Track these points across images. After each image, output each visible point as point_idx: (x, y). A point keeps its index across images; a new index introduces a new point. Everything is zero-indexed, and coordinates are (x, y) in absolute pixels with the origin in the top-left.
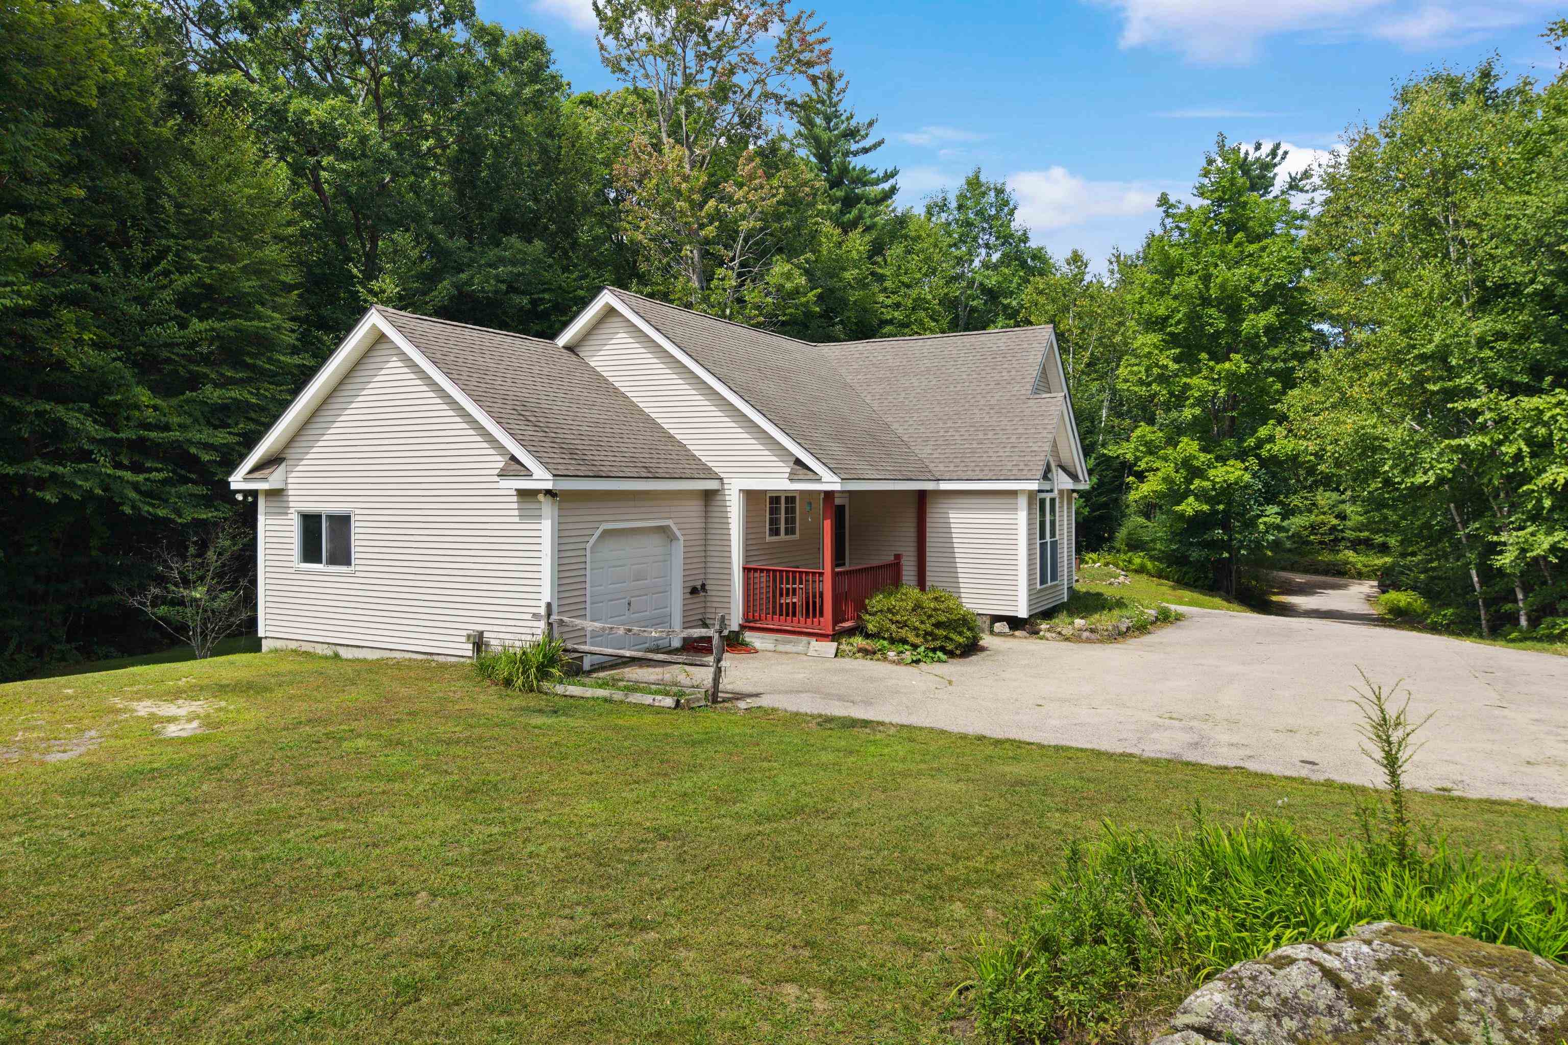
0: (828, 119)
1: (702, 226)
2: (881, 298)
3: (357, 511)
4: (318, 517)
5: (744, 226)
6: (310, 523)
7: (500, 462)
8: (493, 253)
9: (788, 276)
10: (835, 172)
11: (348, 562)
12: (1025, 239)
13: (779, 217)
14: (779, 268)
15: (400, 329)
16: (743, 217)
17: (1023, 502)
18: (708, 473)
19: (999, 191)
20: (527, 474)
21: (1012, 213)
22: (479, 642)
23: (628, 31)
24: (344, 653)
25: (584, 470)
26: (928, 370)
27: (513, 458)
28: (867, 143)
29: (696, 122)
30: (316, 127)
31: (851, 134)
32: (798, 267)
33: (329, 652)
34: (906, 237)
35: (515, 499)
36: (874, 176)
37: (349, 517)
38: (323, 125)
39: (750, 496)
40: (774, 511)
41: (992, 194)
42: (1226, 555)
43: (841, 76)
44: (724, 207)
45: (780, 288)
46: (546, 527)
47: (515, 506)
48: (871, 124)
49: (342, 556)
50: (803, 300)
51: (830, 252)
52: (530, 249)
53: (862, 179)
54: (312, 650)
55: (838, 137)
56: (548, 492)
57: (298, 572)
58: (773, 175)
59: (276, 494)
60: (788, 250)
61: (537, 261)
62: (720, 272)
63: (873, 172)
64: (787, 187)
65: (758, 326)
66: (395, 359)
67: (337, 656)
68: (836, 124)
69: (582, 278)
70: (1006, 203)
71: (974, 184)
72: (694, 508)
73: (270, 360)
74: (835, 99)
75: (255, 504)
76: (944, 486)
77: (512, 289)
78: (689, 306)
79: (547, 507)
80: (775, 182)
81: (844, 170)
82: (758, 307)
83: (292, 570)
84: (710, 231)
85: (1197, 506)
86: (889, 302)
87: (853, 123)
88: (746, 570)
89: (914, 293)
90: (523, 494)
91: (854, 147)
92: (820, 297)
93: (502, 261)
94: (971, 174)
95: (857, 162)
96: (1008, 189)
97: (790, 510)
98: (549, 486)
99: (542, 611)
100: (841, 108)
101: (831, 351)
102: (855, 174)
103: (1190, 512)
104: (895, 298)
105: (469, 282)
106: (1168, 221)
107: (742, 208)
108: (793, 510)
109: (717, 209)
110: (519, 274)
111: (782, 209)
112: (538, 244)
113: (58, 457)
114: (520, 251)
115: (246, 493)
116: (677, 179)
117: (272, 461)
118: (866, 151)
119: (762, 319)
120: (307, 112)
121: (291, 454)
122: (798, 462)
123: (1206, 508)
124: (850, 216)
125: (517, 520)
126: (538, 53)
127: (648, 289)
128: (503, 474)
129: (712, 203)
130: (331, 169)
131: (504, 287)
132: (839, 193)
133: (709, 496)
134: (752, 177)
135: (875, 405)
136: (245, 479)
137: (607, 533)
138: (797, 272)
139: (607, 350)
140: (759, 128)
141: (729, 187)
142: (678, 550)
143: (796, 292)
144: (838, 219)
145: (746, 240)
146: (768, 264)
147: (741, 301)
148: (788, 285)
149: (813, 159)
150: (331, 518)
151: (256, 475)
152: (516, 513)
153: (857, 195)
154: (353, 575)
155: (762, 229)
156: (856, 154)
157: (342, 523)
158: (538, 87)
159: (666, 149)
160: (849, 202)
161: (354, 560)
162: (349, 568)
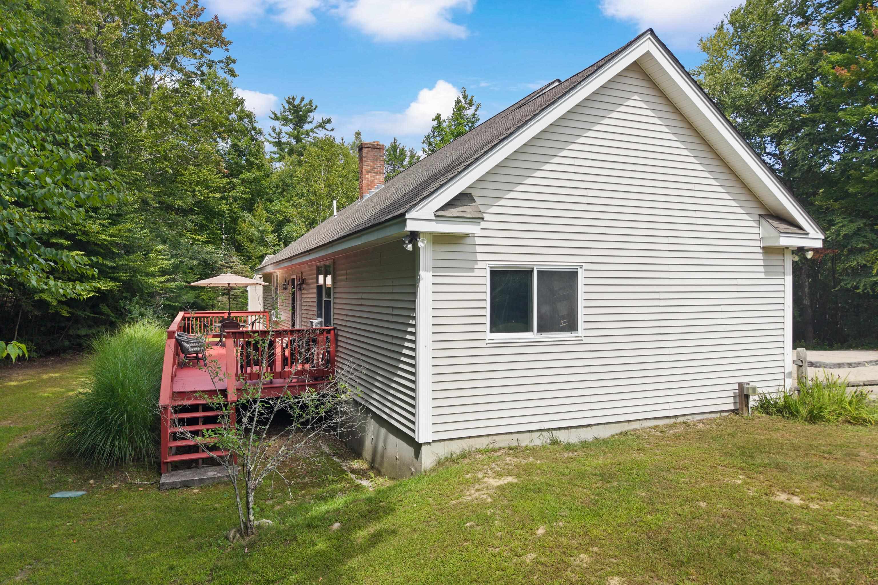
3: (586, 266)
7: (747, 220)
11: (572, 327)
20: (801, 232)
24: (562, 437)
33: (546, 438)
35: (761, 256)
37: (576, 273)
46: (788, 282)
47: (761, 263)
49: (562, 320)
54: (514, 444)
57: (492, 345)
59: (452, 242)
66: (636, 97)
67: (555, 442)
79: (789, 264)
83: (482, 344)
90: (769, 252)
98: (818, 244)
125: (762, 275)
150: (545, 274)
151: (453, 212)
152: (762, 269)
154: (578, 342)
157: (563, 279)
161: (581, 325)
162: (574, 334)
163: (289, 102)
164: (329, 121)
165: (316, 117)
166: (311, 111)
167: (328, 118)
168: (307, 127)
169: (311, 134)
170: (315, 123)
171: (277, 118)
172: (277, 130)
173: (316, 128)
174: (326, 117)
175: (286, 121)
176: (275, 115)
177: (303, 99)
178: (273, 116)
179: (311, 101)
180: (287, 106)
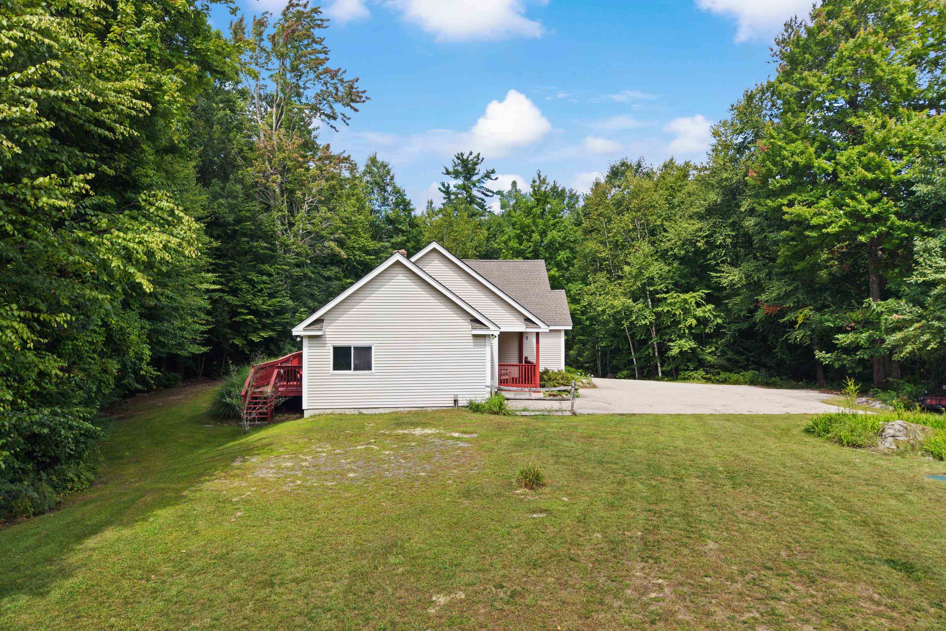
4: (348, 348)
6: (342, 352)
7: (464, 323)
11: (369, 368)
20: (486, 328)
24: (364, 411)
27: (477, 321)
33: (355, 412)
35: (471, 338)
46: (488, 350)
47: (472, 341)
49: (365, 366)
54: (343, 413)
57: (331, 374)
59: (318, 338)
67: (360, 413)
75: (303, 343)
79: (489, 341)
83: (328, 374)
90: (478, 336)
115: (299, 336)
117: (321, 321)
121: (331, 318)
125: (472, 347)
136: (304, 330)
150: (356, 348)
151: (312, 328)
152: (472, 344)
154: (372, 374)
157: (365, 351)
161: (373, 368)
162: (370, 372)
163: (458, 158)
164: (493, 172)
165: (481, 169)
166: (477, 164)
167: (491, 169)
168: (475, 178)
169: (477, 184)
170: (481, 174)
171: (448, 173)
172: (446, 185)
173: (482, 178)
174: (490, 169)
175: (456, 175)
176: (447, 170)
177: (471, 153)
178: (445, 172)
179: (479, 154)
180: (457, 161)
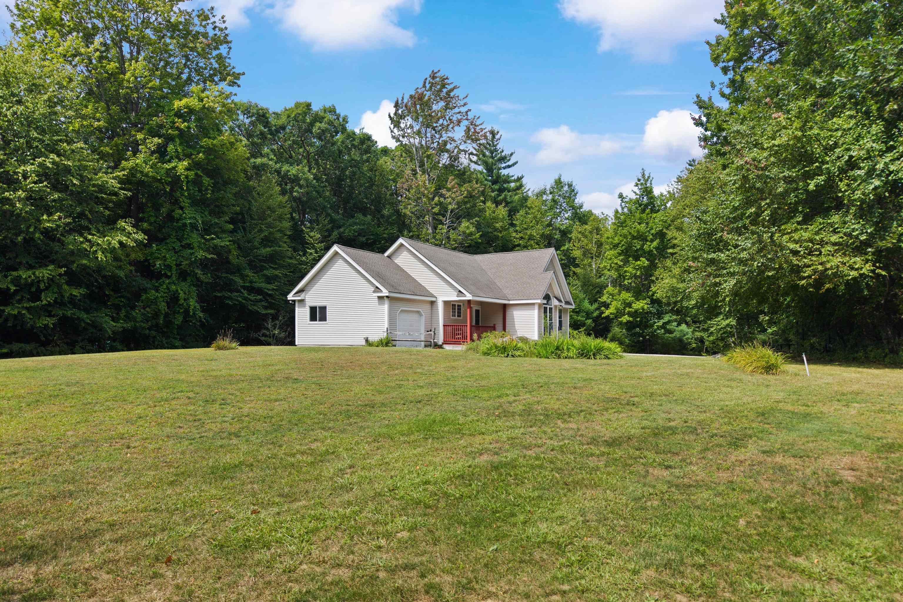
0: (492, 153)
1: (433, 208)
2: (514, 234)
3: (329, 306)
4: (316, 308)
5: (450, 207)
6: (313, 310)
7: (373, 289)
8: (351, 221)
9: (468, 228)
10: (495, 177)
12: (581, 207)
13: (465, 203)
14: (465, 224)
15: (343, 251)
16: (450, 203)
17: (536, 307)
18: (433, 296)
19: (570, 186)
20: (381, 291)
21: (575, 195)
22: (367, 340)
23: (402, 125)
25: (396, 291)
26: (511, 264)
27: (377, 287)
28: (510, 163)
29: (431, 164)
30: (292, 177)
31: (503, 159)
32: (472, 223)
34: (526, 206)
35: (377, 299)
36: (513, 178)
37: (326, 307)
38: (294, 176)
39: (446, 303)
40: (454, 309)
41: (567, 187)
42: (641, 339)
43: (498, 132)
44: (442, 199)
45: (464, 233)
46: (386, 307)
47: (377, 301)
48: (512, 154)
49: (323, 318)
50: (474, 237)
51: (490, 215)
52: (366, 219)
53: (507, 180)
55: (496, 161)
56: (387, 297)
57: (309, 324)
58: (462, 186)
59: (302, 301)
60: (469, 216)
61: (369, 224)
62: (440, 226)
63: (513, 176)
64: (468, 191)
65: (454, 249)
66: (341, 260)
68: (496, 155)
69: (385, 230)
70: (574, 190)
71: (559, 183)
72: (428, 306)
73: (284, 261)
74: (495, 143)
75: (295, 304)
76: (511, 302)
77: (359, 235)
78: (427, 241)
79: (387, 301)
80: (463, 189)
81: (499, 176)
82: (455, 241)
83: (307, 324)
84: (436, 210)
85: (628, 319)
86: (518, 236)
87: (503, 154)
88: (444, 326)
89: (529, 232)
90: (380, 298)
91: (503, 165)
92: (481, 236)
93: (356, 224)
94: (557, 178)
95: (504, 172)
96: (574, 185)
97: (459, 309)
98: (387, 295)
99: (385, 330)
100: (498, 147)
101: (479, 258)
102: (504, 178)
103: (625, 321)
104: (520, 235)
105: (343, 233)
106: (623, 204)
107: (449, 200)
108: (460, 309)
109: (439, 201)
110: (363, 229)
111: (466, 200)
112: (369, 217)
113: (231, 291)
114: (362, 220)
115: (292, 301)
116: (423, 189)
117: (301, 291)
118: (509, 167)
119: (456, 245)
120: (288, 171)
121: (306, 289)
122: (460, 291)
123: (631, 319)
124: (501, 198)
125: (378, 305)
126: (369, 142)
127: (411, 234)
128: (374, 292)
129: (437, 199)
130: (297, 191)
131: (356, 234)
132: (496, 187)
133: (433, 303)
134: (453, 187)
135: (492, 276)
136: (292, 297)
137: (402, 311)
138: (471, 226)
139: (401, 257)
140: (458, 162)
141: (444, 191)
142: (423, 319)
143: (471, 234)
144: (495, 199)
145: (451, 212)
146: (460, 222)
147: (448, 238)
148: (467, 231)
149: (485, 171)
150: (320, 307)
151: (296, 295)
152: (378, 303)
153: (504, 187)
154: (327, 324)
155: (457, 209)
156: (504, 168)
157: (323, 309)
158: (369, 155)
159: (418, 176)
160: (501, 191)
161: (327, 320)
